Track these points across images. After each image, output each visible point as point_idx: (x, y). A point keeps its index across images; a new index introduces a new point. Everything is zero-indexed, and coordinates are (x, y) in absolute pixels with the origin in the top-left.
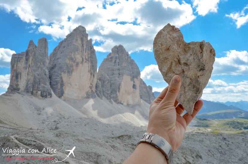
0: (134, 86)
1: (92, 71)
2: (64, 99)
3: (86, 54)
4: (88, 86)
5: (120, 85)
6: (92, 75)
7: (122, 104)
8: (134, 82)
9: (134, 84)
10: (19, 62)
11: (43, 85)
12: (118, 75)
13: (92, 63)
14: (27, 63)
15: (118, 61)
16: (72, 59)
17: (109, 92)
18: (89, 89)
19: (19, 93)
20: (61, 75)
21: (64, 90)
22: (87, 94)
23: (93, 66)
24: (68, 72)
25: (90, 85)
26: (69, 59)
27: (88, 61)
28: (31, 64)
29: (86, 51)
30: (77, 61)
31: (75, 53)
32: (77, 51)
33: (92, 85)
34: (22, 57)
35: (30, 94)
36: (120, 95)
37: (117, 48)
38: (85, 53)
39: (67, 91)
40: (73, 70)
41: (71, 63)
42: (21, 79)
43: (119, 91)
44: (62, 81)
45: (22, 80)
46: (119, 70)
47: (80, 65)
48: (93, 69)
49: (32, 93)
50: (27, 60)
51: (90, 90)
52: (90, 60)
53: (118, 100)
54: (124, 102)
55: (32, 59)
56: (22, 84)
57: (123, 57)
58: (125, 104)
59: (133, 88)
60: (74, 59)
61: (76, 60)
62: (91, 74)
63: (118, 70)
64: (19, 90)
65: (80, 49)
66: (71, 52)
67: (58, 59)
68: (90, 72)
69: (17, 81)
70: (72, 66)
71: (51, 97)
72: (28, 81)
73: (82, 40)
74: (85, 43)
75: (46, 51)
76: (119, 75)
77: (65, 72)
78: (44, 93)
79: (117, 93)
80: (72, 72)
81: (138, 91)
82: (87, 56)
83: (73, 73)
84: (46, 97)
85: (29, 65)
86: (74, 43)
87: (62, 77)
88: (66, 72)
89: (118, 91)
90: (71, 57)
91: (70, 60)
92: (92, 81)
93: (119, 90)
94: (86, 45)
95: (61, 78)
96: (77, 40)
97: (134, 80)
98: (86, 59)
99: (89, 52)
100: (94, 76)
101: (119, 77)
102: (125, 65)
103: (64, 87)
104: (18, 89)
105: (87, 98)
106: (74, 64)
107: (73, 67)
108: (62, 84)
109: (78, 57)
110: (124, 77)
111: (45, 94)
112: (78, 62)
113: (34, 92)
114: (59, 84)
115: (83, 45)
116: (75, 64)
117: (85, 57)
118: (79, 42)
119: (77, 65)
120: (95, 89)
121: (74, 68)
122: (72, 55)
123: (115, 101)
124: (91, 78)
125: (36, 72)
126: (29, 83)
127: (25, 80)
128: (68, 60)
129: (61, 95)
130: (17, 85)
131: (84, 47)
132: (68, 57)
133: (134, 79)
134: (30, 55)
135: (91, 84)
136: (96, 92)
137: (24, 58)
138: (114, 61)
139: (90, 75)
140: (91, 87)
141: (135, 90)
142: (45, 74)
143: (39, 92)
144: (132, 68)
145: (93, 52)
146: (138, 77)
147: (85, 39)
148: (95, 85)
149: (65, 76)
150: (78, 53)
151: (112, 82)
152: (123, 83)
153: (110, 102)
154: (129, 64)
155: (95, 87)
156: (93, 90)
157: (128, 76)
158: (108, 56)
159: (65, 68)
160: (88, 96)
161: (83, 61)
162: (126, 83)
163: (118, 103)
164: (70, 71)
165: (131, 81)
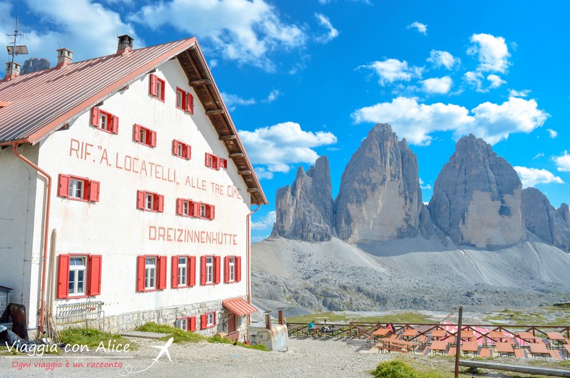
0: (504, 211)
1: (407, 193)
2: (353, 242)
3: (392, 168)
4: (401, 219)
5: (465, 210)
6: (408, 201)
7: (474, 246)
8: (503, 202)
9: (502, 207)
10: (283, 200)
11: (316, 224)
12: (464, 192)
13: (406, 178)
14: (293, 199)
15: (463, 167)
16: (363, 181)
17: (447, 225)
18: (403, 223)
19: (285, 237)
20: (346, 206)
21: (353, 229)
22: (398, 232)
23: (409, 184)
24: (358, 201)
25: (405, 217)
26: (357, 181)
27: (397, 179)
28: (300, 198)
29: (391, 164)
30: (374, 181)
31: (369, 171)
32: (372, 167)
33: (410, 216)
34: (286, 193)
35: (299, 237)
36: (467, 231)
37: (465, 141)
38: (390, 166)
39: (358, 229)
40: (366, 197)
41: (361, 187)
42: (286, 219)
43: (464, 223)
44: (349, 216)
45: (288, 220)
46: (465, 182)
47: (380, 188)
48: (408, 189)
49: (302, 236)
50: (293, 194)
51: (406, 225)
52: (401, 175)
53: (462, 239)
54: (477, 242)
55: (301, 192)
56: (288, 225)
57: (472, 157)
58: (482, 244)
59: (501, 214)
60: (368, 180)
61: (370, 180)
62: (406, 198)
63: (463, 183)
65: (378, 162)
66: (362, 171)
67: (345, 183)
68: (404, 195)
69: (282, 223)
70: (363, 191)
71: (329, 240)
72: (296, 221)
73: (381, 147)
74: (387, 150)
75: (327, 175)
76: (466, 193)
77: (351, 202)
78: (318, 235)
79: (460, 225)
80: (365, 200)
81: (517, 220)
82: (394, 171)
83: (368, 202)
84: (322, 239)
85: (297, 201)
86: (366, 155)
87: (348, 210)
88: (354, 201)
89: (461, 223)
90: (361, 177)
91: (359, 184)
92: (409, 210)
93: (464, 221)
94: (391, 153)
96: (371, 150)
97: (504, 198)
98: (392, 176)
99: (401, 164)
100: (411, 201)
101: (464, 197)
102: (478, 172)
103: (352, 224)
104: (284, 232)
105: (398, 238)
106: (368, 188)
107: (366, 192)
108: (349, 221)
109: (375, 176)
110: (474, 196)
111: (320, 236)
112: (376, 184)
113: (304, 234)
114: (343, 221)
115: (383, 155)
116: (370, 187)
117: (391, 173)
118: (376, 151)
119: (374, 188)
120: (418, 222)
121: (369, 193)
122: (364, 174)
123: (455, 241)
124: (406, 204)
126: (298, 223)
127: (293, 220)
128: (356, 183)
129: (346, 235)
130: (283, 227)
131: (385, 157)
132: (357, 178)
133: (502, 197)
134: (297, 187)
135: (407, 215)
136: (420, 227)
137: (289, 194)
138: (458, 167)
139: (403, 200)
140: (406, 220)
141: (506, 216)
142: (325, 208)
143: (311, 234)
144: (499, 175)
145: (409, 160)
146: (515, 191)
147: (389, 144)
148: (417, 215)
149: (352, 209)
150: (375, 170)
151: (452, 207)
152: (472, 208)
153: (442, 243)
154: (488, 168)
155: (418, 219)
156: (412, 223)
157: (483, 193)
158: (451, 158)
159: (352, 197)
160: (401, 234)
161: (384, 180)
162: (481, 207)
163: (460, 244)
164: (361, 198)
165: (493, 200)
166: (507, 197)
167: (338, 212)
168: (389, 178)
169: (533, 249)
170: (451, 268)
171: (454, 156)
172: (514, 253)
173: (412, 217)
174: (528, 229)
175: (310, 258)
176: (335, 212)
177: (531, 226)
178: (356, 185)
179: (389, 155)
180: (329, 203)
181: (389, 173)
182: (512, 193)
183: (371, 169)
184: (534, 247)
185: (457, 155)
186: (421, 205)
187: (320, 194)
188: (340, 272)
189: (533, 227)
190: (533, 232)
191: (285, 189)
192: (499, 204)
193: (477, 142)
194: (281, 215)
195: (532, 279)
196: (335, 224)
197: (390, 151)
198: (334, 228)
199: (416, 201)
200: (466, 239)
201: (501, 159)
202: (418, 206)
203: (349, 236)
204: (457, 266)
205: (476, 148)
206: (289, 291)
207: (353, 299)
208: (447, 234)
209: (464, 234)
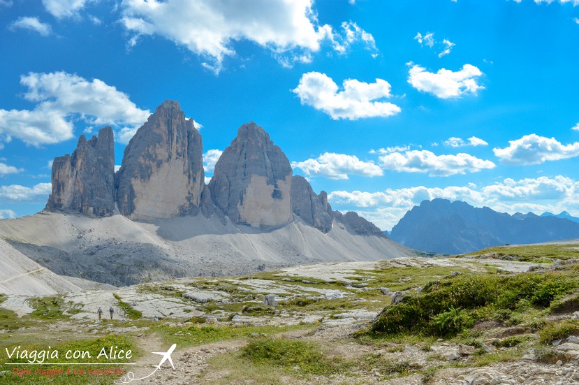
0: (276, 194)
1: (191, 172)
2: (136, 218)
3: (178, 145)
4: (184, 197)
5: (244, 192)
6: (192, 180)
7: (249, 225)
8: (276, 186)
9: (275, 191)
10: (61, 170)
11: (97, 198)
12: (243, 175)
13: (191, 157)
14: (73, 170)
15: (244, 151)
16: (149, 156)
17: (226, 205)
18: (186, 201)
19: (62, 211)
20: (130, 181)
21: (136, 205)
22: (180, 210)
23: (193, 163)
24: (142, 177)
25: (188, 195)
26: (143, 156)
27: (182, 157)
28: (81, 169)
29: (177, 142)
30: (160, 158)
31: (155, 147)
32: (159, 143)
33: (192, 194)
34: (65, 162)
35: (77, 212)
36: (245, 211)
37: (247, 128)
39: (141, 206)
40: (151, 173)
41: (147, 162)
42: (63, 191)
43: (241, 204)
44: (132, 191)
45: (66, 193)
46: (245, 166)
47: (166, 165)
48: (193, 168)
49: (81, 211)
50: (73, 165)
51: (188, 203)
52: (186, 154)
53: (240, 218)
54: (252, 222)
55: (82, 163)
56: (66, 198)
57: (253, 143)
58: (256, 224)
59: (274, 197)
60: (154, 156)
61: (156, 157)
62: (189, 177)
63: (243, 167)
64: (61, 207)
65: (165, 138)
66: (149, 146)
67: (129, 157)
68: (188, 174)
69: (59, 195)
70: (148, 167)
71: (111, 215)
72: (75, 193)
73: (169, 124)
74: (174, 127)
75: (111, 146)
76: (245, 175)
77: (136, 178)
78: (99, 210)
79: (238, 206)
80: (149, 176)
81: (285, 204)
82: (180, 149)
83: (152, 178)
84: (102, 215)
85: (77, 172)
86: (154, 131)
87: (131, 185)
88: (139, 176)
89: (239, 204)
90: (147, 153)
91: (145, 159)
92: (192, 188)
93: (242, 202)
94: (178, 131)
95: (131, 187)
96: (158, 125)
97: (277, 183)
98: (178, 154)
99: (186, 143)
100: (194, 180)
101: (243, 179)
102: (257, 157)
103: (135, 199)
104: (61, 205)
105: (180, 216)
106: (154, 165)
107: (151, 168)
108: (132, 195)
109: (161, 152)
110: (252, 179)
111: (101, 211)
112: (161, 161)
113: (83, 208)
114: (126, 196)
115: (170, 132)
116: (155, 163)
117: (177, 151)
118: (163, 127)
119: (159, 164)
120: (199, 202)
121: (154, 169)
122: (150, 150)
123: (233, 220)
124: (189, 183)
125: (88, 181)
126: (77, 196)
127: (71, 193)
128: (141, 158)
129: (129, 211)
130: (59, 200)
131: (172, 134)
132: (143, 153)
133: (275, 182)
134: (78, 157)
135: (189, 193)
136: (200, 206)
137: (68, 164)
138: (239, 151)
139: (186, 178)
140: (189, 199)
141: (277, 200)
142: (107, 182)
143: (91, 209)
144: (274, 162)
145: (195, 140)
146: (286, 177)
147: (176, 121)
148: (199, 194)
149: (137, 184)
150: (162, 146)
151: (232, 188)
152: (249, 190)
153: (221, 221)
154: (266, 155)
155: (199, 197)
156: (194, 202)
157: (261, 177)
158: (232, 143)
159: (136, 172)
160: (183, 213)
161: (170, 157)
162: (257, 189)
163: (237, 224)
164: (145, 175)
165: (268, 184)
166: (280, 182)
167: (121, 186)
168: (174, 155)
169: (298, 229)
170: (230, 246)
171: (236, 140)
172: (282, 232)
173: (194, 196)
174: (294, 212)
175: (90, 234)
176: (117, 187)
177: (297, 209)
178: (142, 160)
179: (176, 134)
180: (111, 177)
181: (175, 151)
182: (284, 179)
183: (157, 144)
184: (299, 227)
185: (239, 140)
186: (203, 185)
187: (102, 166)
188: (125, 249)
189: (298, 210)
190: (298, 215)
191: (65, 158)
192: (272, 188)
193: (257, 130)
194: (58, 187)
195: (298, 255)
196: (117, 199)
197: (177, 129)
198: (116, 203)
199: (198, 180)
200: (242, 219)
201: (277, 148)
202: (201, 185)
203: (132, 211)
204: (235, 244)
205: (257, 135)
206: (83, 267)
207: (152, 274)
208: (226, 213)
209: (241, 214)
